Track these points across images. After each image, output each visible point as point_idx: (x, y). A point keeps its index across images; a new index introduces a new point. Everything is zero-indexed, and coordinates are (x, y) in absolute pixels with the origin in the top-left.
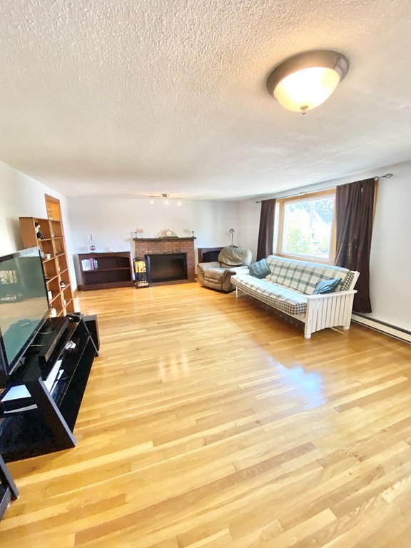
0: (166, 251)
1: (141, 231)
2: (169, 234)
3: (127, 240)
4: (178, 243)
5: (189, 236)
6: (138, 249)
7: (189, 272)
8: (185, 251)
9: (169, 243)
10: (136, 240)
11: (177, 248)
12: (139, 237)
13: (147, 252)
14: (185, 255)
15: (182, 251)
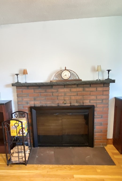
0: (61, 102)
1: (25, 72)
2: (66, 75)
3: (7, 86)
4: (81, 89)
5: (101, 78)
6: (20, 99)
7: (97, 135)
8: (92, 103)
9: (66, 90)
10: (18, 85)
11: (78, 98)
12: (22, 80)
13: (32, 104)
14: (91, 109)
15: (87, 103)
